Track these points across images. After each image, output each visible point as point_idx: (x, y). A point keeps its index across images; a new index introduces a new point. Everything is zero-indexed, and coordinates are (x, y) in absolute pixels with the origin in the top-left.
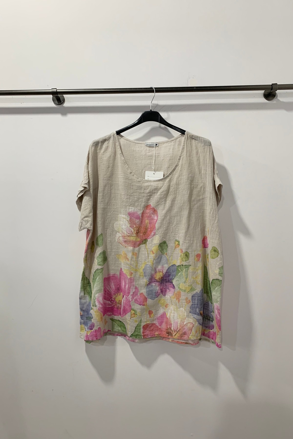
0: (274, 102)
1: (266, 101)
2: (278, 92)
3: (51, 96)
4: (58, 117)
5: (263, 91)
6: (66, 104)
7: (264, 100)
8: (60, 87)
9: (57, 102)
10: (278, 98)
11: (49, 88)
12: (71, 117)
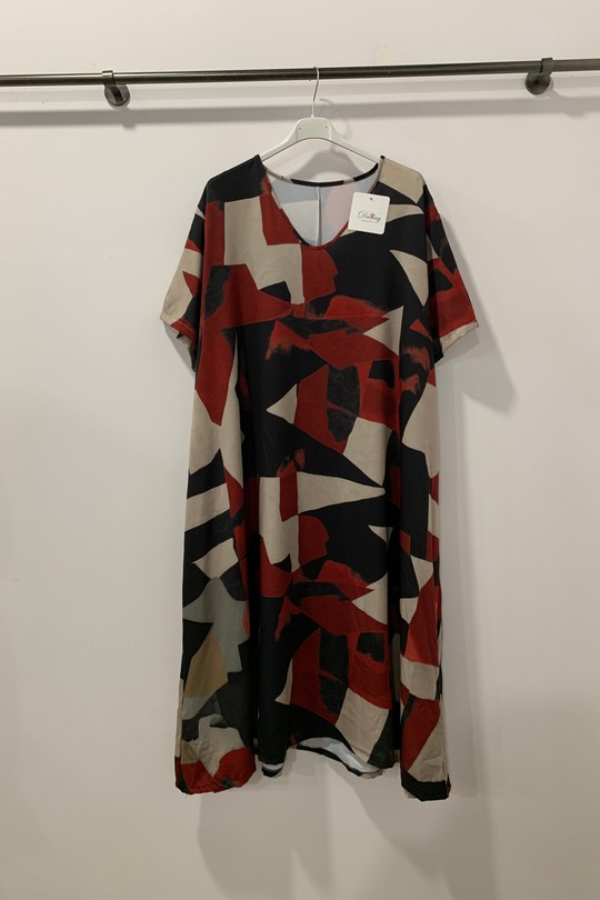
0: (545, 97)
1: (529, 95)
2: (554, 75)
3: (103, 87)
4: (116, 132)
5: (524, 75)
6: (132, 105)
7: (526, 94)
8: (121, 68)
9: (113, 100)
10: (554, 89)
11: (96, 69)
12: (144, 131)
